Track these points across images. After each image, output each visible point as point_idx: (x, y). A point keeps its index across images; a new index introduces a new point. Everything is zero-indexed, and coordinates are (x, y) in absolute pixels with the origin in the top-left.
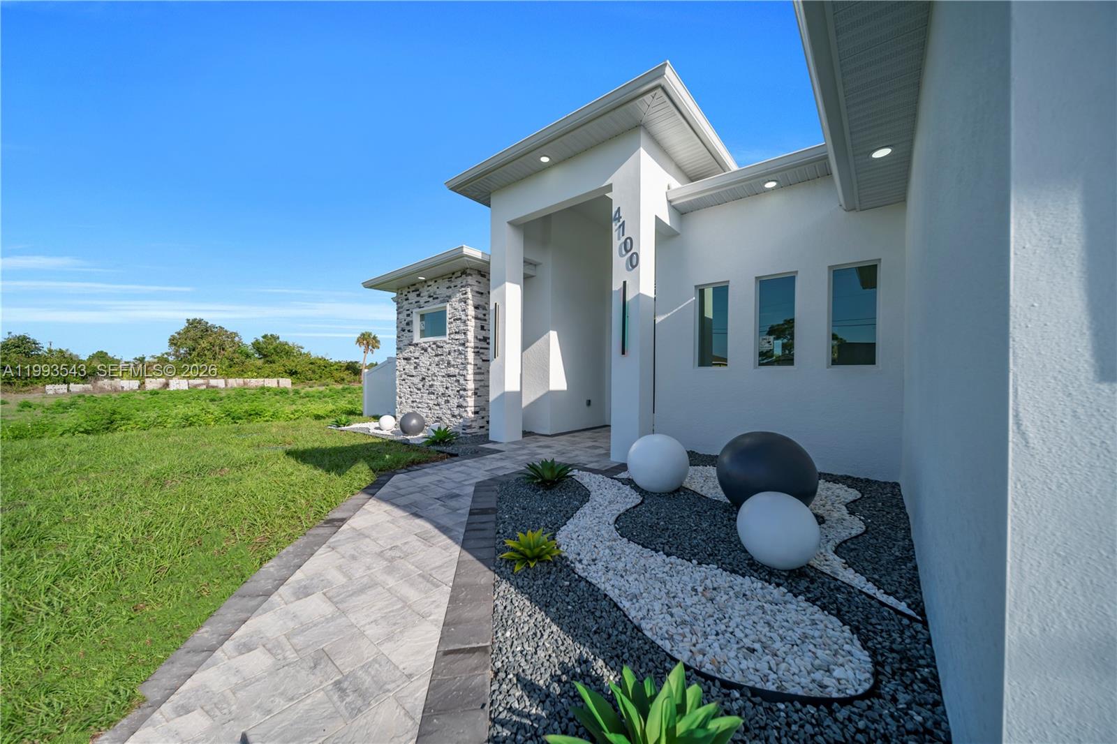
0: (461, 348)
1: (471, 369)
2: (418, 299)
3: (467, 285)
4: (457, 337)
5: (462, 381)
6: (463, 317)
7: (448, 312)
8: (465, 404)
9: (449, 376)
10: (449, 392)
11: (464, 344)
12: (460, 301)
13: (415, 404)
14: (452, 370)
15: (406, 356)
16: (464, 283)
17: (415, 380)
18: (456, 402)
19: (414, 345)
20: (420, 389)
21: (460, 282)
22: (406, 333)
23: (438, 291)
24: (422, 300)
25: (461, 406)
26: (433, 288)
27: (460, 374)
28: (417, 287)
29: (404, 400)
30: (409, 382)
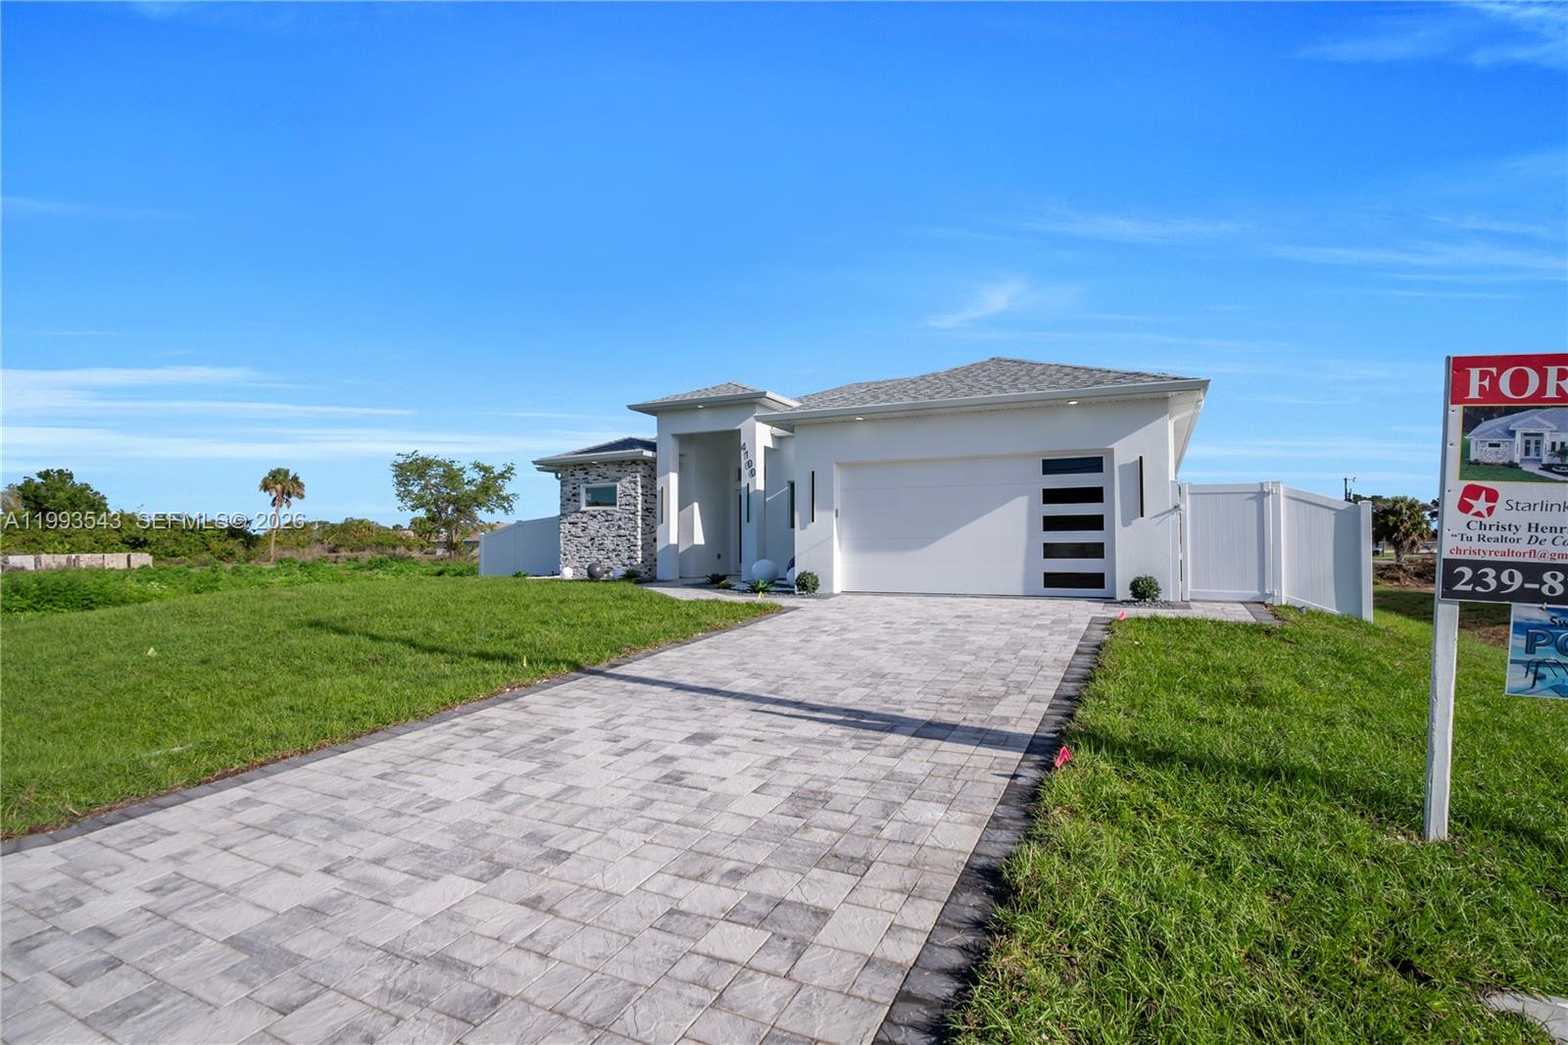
0: (631, 516)
1: (639, 530)
2: (586, 476)
3: (638, 472)
4: (627, 508)
5: (632, 539)
6: (634, 494)
7: (618, 489)
8: (635, 556)
9: (620, 536)
10: (620, 548)
11: (634, 514)
12: (630, 482)
13: (583, 560)
14: (622, 532)
15: (572, 520)
16: (634, 470)
17: (583, 540)
18: (626, 555)
19: (581, 512)
20: (588, 547)
21: (629, 469)
22: (572, 503)
23: (608, 473)
24: (590, 478)
25: (632, 558)
26: (603, 470)
27: (630, 535)
28: (585, 466)
29: (569, 557)
30: (576, 542)
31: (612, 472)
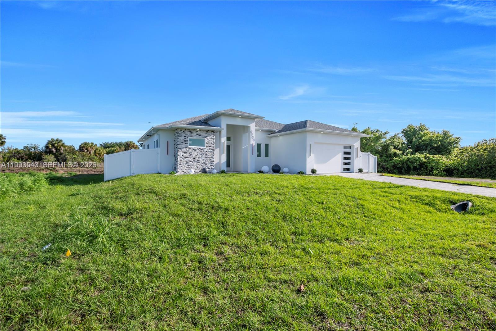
0: (212, 151)
1: (214, 156)
2: (191, 134)
4: (210, 147)
5: (212, 159)
7: (206, 140)
8: (213, 165)
9: (206, 158)
10: (207, 162)
12: (211, 138)
13: (189, 166)
14: (208, 156)
15: (184, 151)
16: (213, 134)
17: (189, 159)
18: (210, 165)
19: (189, 148)
20: (192, 162)
21: (211, 133)
22: (184, 144)
23: (201, 134)
24: (192, 135)
25: (212, 166)
26: (199, 132)
27: (211, 157)
28: (190, 130)
29: (182, 165)
30: (186, 160)
31: (203, 134)
